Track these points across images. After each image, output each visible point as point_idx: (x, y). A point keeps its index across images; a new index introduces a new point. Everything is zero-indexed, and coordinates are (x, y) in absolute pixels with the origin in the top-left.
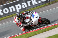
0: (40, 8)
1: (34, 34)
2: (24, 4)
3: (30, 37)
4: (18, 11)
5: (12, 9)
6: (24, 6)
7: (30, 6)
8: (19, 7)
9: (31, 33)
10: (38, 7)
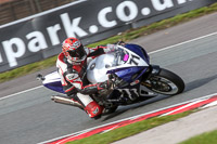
2: (33, 38)
4: (13, 63)
6: (37, 44)
8: (15, 48)
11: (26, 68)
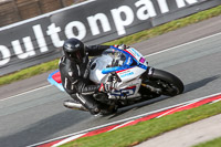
0: (207, 18)
1: (183, 121)
2: (143, 5)
3: (167, 131)
4: (121, 32)
5: (99, 22)
6: (146, 12)
7: (167, 13)
8: (123, 16)
9: (168, 118)
10: (197, 17)
11: (134, 36)
